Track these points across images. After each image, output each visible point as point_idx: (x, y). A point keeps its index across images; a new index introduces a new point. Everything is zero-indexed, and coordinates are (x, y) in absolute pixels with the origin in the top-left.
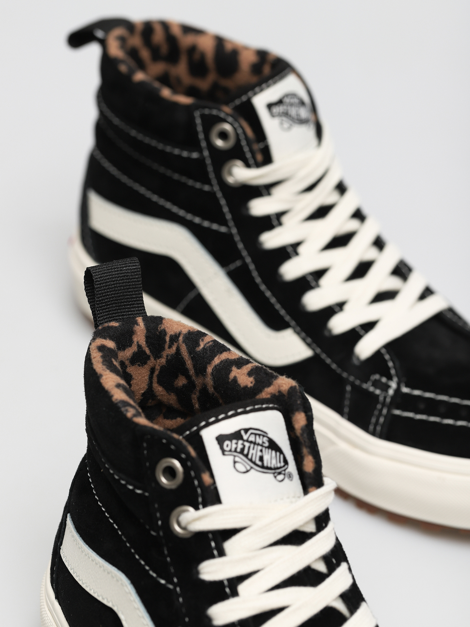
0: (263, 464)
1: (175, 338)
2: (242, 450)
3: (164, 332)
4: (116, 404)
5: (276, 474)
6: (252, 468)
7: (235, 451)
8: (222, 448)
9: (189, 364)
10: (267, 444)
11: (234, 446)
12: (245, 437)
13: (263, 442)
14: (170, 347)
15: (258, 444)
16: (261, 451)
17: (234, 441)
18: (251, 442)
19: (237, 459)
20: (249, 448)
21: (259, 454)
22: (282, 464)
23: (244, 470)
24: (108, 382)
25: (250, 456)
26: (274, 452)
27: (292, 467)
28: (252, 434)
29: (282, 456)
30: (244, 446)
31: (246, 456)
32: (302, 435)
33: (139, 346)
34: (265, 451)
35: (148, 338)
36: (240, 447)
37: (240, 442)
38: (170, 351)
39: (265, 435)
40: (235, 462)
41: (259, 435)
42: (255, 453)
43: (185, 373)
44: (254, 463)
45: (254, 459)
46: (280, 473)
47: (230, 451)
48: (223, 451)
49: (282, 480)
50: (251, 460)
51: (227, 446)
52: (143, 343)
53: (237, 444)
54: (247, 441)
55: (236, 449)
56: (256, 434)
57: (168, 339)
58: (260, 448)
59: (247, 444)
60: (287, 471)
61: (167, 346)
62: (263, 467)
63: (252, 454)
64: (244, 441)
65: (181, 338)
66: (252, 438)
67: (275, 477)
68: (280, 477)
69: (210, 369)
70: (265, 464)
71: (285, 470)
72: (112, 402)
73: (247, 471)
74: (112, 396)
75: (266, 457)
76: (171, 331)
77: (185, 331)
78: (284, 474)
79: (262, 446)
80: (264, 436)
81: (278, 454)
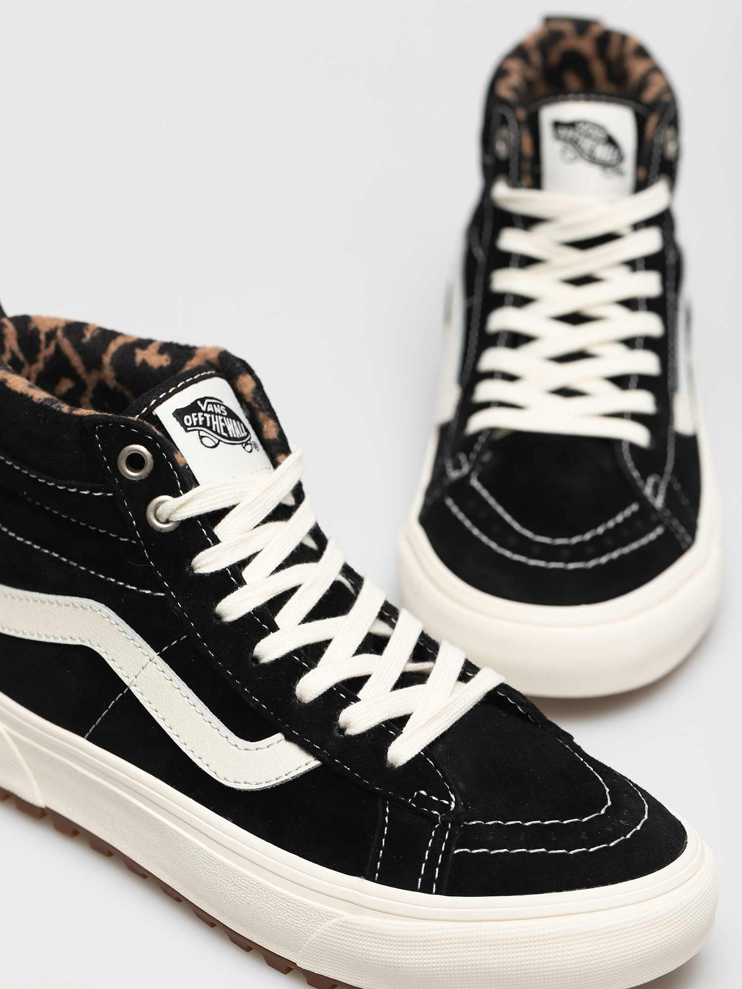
0: (229, 435)
1: (51, 335)
2: (205, 422)
3: (36, 331)
4: (41, 403)
5: (244, 445)
6: (220, 441)
7: (198, 425)
8: (183, 424)
9: (76, 360)
10: (225, 414)
11: (195, 420)
12: (204, 408)
13: (222, 412)
14: (47, 346)
15: (218, 414)
16: (223, 421)
17: (194, 415)
18: (210, 413)
19: (202, 434)
20: (210, 418)
21: (222, 424)
22: (246, 434)
23: (214, 444)
24: (18, 385)
25: (214, 429)
26: (234, 421)
27: (254, 438)
28: (208, 403)
29: (242, 425)
30: (205, 418)
31: (210, 428)
32: (254, 399)
33: (13, 353)
34: (226, 419)
35: (20, 341)
36: (201, 419)
37: (200, 414)
38: (47, 352)
39: (221, 403)
40: (201, 437)
41: (216, 404)
42: (217, 423)
43: (71, 373)
44: (220, 435)
45: (219, 431)
46: (247, 444)
47: (192, 425)
48: (185, 428)
49: (251, 451)
50: (216, 432)
51: (188, 420)
52: (16, 348)
53: (197, 416)
54: (206, 412)
55: (198, 421)
56: (212, 403)
57: (42, 337)
58: (221, 418)
59: (208, 416)
60: (252, 440)
61: (43, 346)
62: (229, 438)
63: (216, 425)
64: (204, 412)
65: (59, 333)
66: (210, 409)
67: (244, 448)
68: (248, 448)
69: (107, 359)
70: (231, 436)
71: (249, 440)
72: (35, 403)
73: (216, 445)
74: (32, 397)
75: (230, 428)
76: (44, 329)
77: (62, 324)
78: (251, 444)
79: (221, 415)
80: (221, 405)
81: (238, 423)
